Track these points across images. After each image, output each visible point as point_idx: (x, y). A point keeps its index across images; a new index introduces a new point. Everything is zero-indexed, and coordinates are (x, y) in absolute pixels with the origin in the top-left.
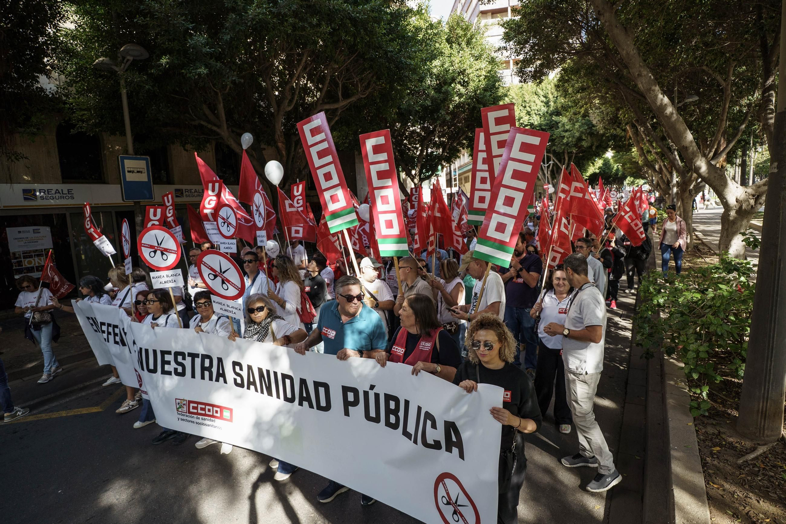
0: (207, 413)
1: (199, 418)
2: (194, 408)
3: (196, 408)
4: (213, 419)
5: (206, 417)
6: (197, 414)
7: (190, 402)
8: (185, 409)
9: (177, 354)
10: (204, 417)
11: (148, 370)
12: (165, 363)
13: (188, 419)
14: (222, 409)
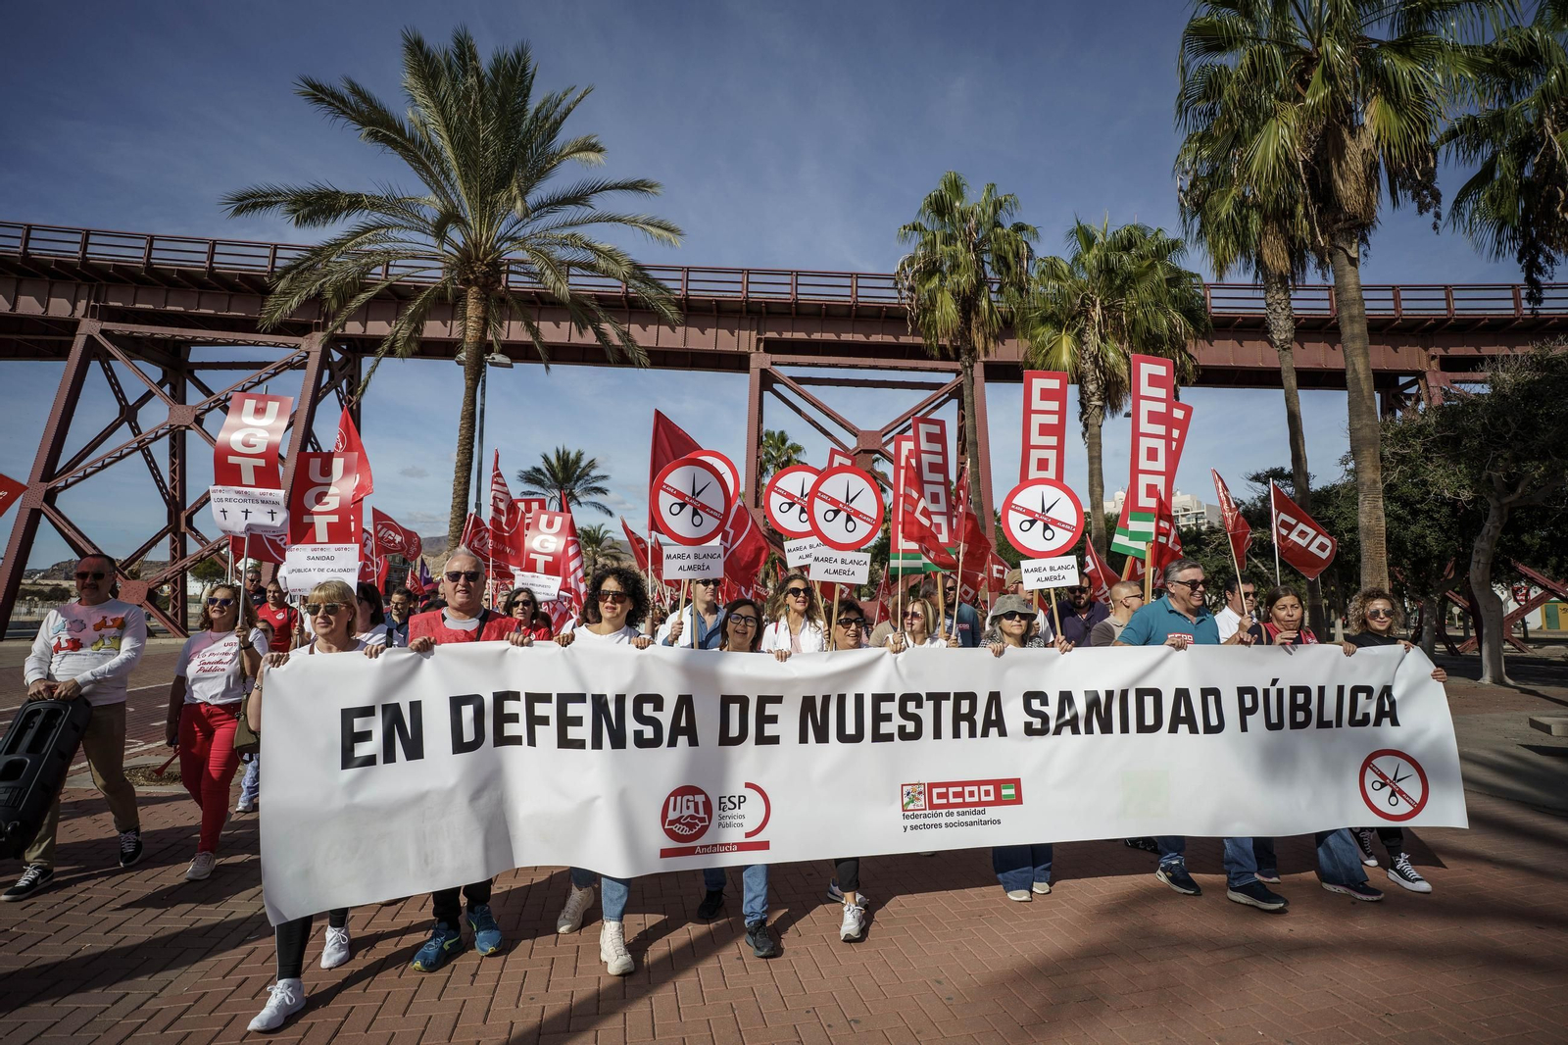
0: (968, 799)
1: (952, 814)
2: (940, 796)
3: (945, 795)
4: (981, 809)
5: (965, 810)
6: (948, 806)
7: (932, 786)
8: (922, 802)
9: (905, 698)
10: (960, 810)
11: (843, 737)
12: (879, 718)
13: (928, 821)
14: (998, 784)
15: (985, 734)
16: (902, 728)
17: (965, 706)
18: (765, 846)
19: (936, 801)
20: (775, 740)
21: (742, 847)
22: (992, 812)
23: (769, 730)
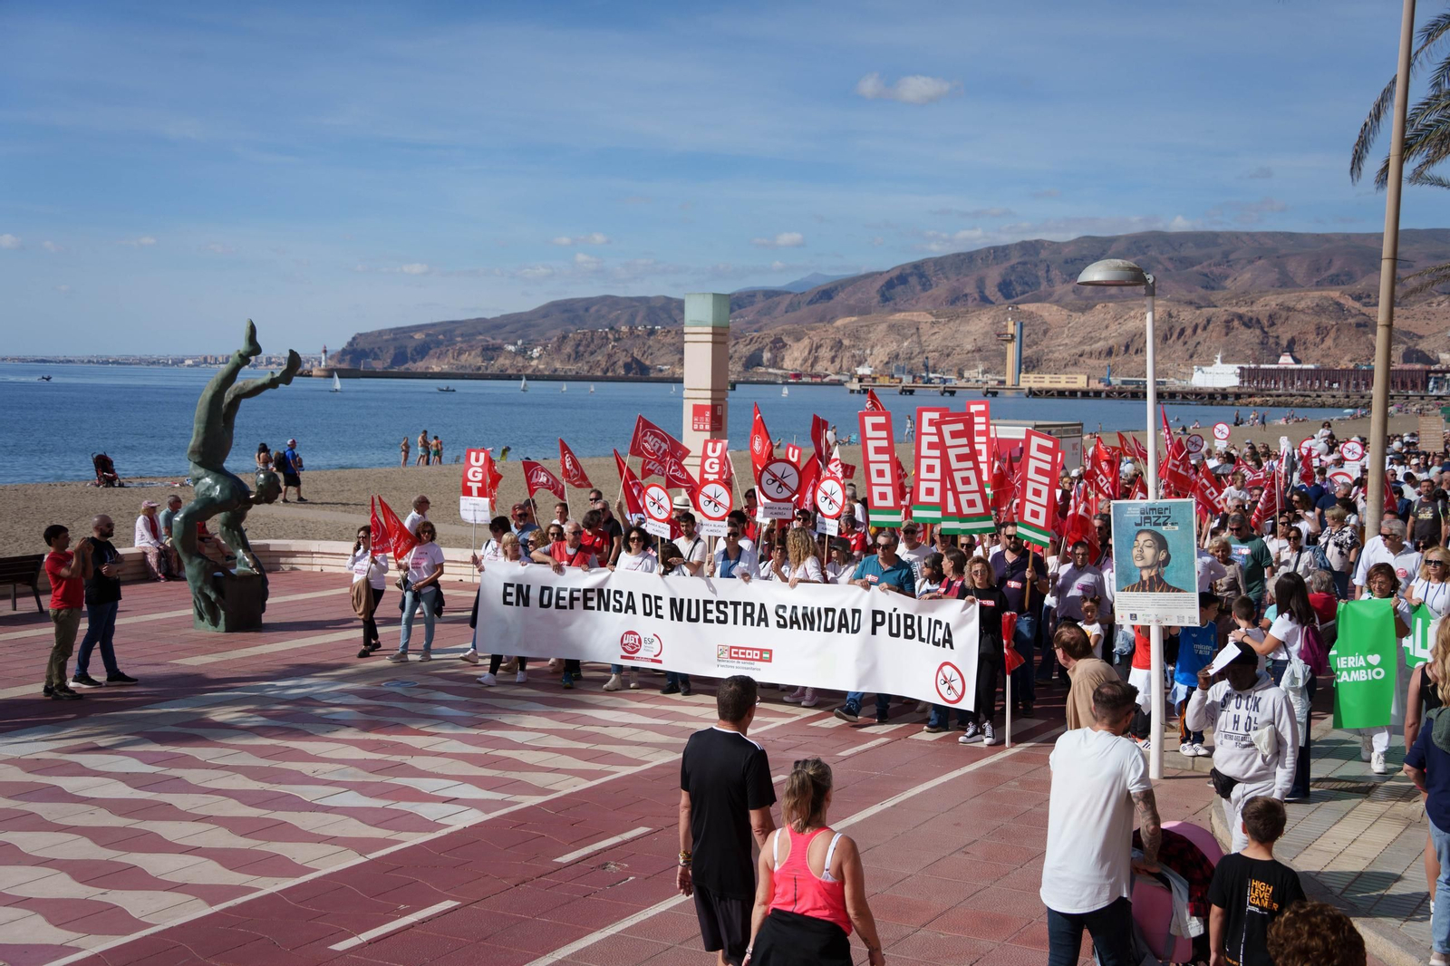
0: (747, 657)
1: (739, 663)
2: (735, 653)
3: (737, 653)
6: (738, 658)
7: (732, 647)
8: (726, 655)
11: (689, 619)
12: (707, 612)
13: (728, 664)
14: (762, 651)
15: (758, 625)
16: (718, 618)
17: (749, 609)
18: (660, 662)
19: (733, 655)
20: (661, 617)
21: (653, 661)
22: (758, 664)
23: (660, 612)
